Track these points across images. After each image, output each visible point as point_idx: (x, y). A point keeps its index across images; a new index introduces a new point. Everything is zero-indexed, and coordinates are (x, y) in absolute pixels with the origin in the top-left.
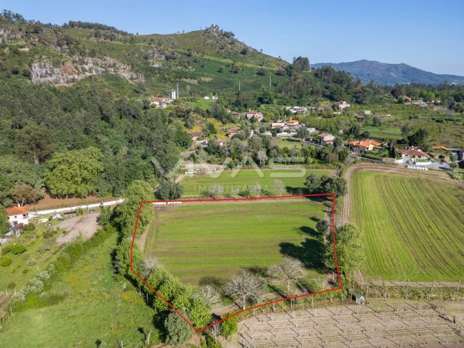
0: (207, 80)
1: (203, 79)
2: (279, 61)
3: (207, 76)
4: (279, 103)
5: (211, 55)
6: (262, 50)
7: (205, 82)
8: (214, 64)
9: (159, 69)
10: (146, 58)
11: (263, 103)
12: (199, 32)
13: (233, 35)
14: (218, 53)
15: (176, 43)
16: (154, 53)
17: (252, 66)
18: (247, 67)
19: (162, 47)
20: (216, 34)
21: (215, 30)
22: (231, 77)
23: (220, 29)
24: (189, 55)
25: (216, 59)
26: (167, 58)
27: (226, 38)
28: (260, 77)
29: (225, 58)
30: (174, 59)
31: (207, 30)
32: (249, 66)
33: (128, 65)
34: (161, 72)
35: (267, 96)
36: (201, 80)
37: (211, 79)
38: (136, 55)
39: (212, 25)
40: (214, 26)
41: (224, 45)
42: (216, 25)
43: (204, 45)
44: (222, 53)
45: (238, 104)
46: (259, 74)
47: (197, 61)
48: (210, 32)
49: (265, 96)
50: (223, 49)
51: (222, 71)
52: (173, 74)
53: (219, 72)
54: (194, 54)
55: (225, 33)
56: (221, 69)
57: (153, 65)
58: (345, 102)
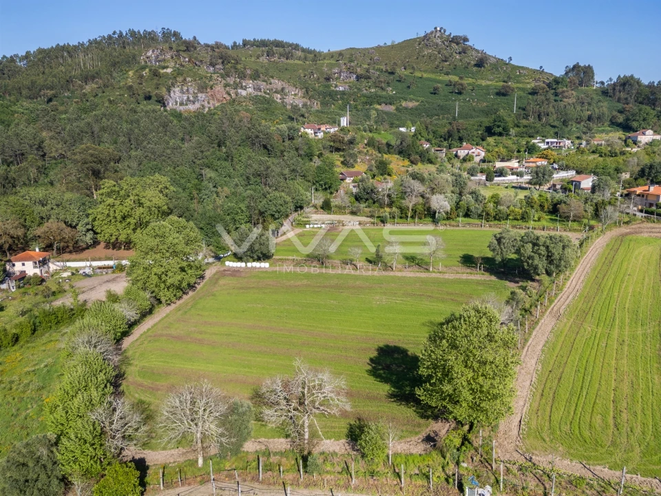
0: (411, 105)
1: (404, 104)
2: (538, 74)
3: (411, 100)
4: (520, 135)
5: (425, 71)
6: (510, 59)
7: (406, 108)
8: (427, 83)
9: (343, 93)
10: (328, 79)
11: (493, 134)
12: (414, 40)
13: (466, 40)
14: (437, 67)
15: (376, 58)
16: (341, 72)
17: (489, 83)
18: (480, 85)
19: (354, 64)
20: (439, 41)
21: (438, 34)
22: (450, 99)
23: (447, 33)
24: (392, 73)
25: (433, 76)
26: (358, 78)
27: (454, 45)
28: (499, 99)
29: (447, 74)
30: (368, 78)
31: (426, 36)
32: (484, 83)
33: (301, 89)
34: (346, 97)
35: (499, 123)
36: (401, 105)
37: (417, 103)
38: (315, 76)
39: (436, 28)
40: (438, 29)
41: (448, 56)
42: (441, 28)
43: (417, 58)
44: (443, 67)
45: (449, 137)
46: (498, 94)
47: (403, 80)
48: (430, 38)
49: (496, 123)
50: (446, 61)
51: (437, 92)
52: (362, 98)
53: (432, 93)
54: (401, 71)
55: (455, 37)
56: (435, 89)
57: (336, 88)
58: (649, 132)
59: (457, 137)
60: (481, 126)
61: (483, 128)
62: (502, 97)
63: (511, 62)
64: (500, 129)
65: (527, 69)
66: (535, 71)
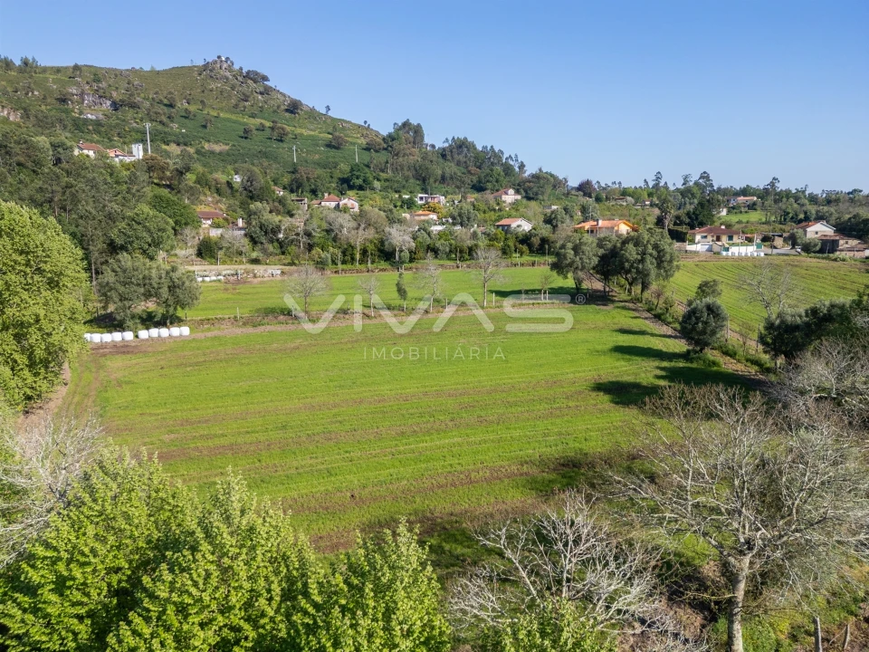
0: (217, 148)
1: (207, 146)
2: (364, 129)
3: (217, 142)
4: (384, 189)
5: (221, 109)
6: (328, 108)
7: (212, 153)
8: (229, 124)
9: (98, 123)
10: (63, 100)
11: (351, 188)
12: (190, 68)
13: (265, 78)
14: (236, 106)
15: (136, 83)
16: (82, 94)
17: (312, 133)
18: (301, 135)
19: (103, 85)
20: (228, 74)
21: (225, 65)
22: (270, 147)
23: (236, 67)
24: (171, 106)
25: (233, 117)
26: (115, 106)
27: (250, 82)
28: (332, 152)
29: (253, 116)
30: (133, 106)
31: (206, 66)
32: (305, 132)
33: (15, 110)
34: (103, 129)
35: (358, 173)
36: (203, 148)
37: (227, 147)
38: (36, 93)
39: (219, 57)
40: (223, 59)
41: (248, 94)
42: (227, 59)
43: (203, 91)
44: (245, 107)
45: (298, 188)
46: (329, 146)
47: (191, 116)
48: (214, 69)
49: (355, 173)
50: (246, 101)
51: (249, 137)
52: (133, 134)
53: (242, 137)
54: (182, 105)
55: (248, 72)
56: (246, 131)
57: (80, 115)
58: (511, 191)
59: (308, 188)
60: (332, 177)
61: (335, 180)
62: (333, 150)
63: (330, 114)
64: (359, 182)
65: (349, 122)
66: (359, 126)
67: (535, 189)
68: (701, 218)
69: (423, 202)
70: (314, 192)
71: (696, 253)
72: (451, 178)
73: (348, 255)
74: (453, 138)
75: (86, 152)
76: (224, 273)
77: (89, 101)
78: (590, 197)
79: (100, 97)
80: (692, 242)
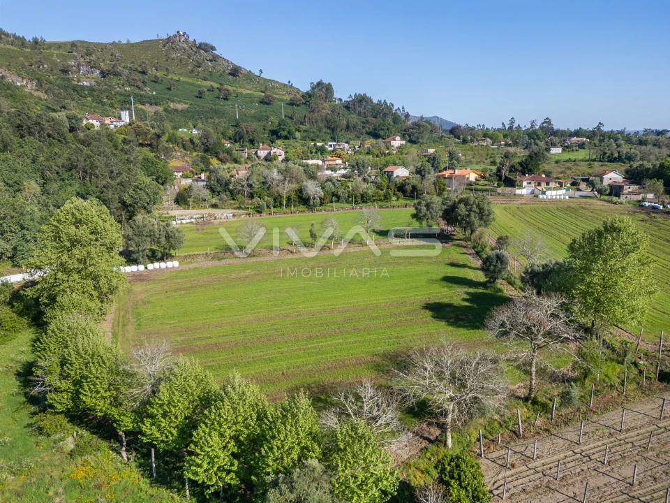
0: (180, 107)
1: (172, 105)
2: (289, 88)
3: (179, 102)
4: (304, 138)
5: (180, 74)
6: (260, 73)
7: (176, 110)
8: (187, 86)
9: (91, 89)
10: (65, 71)
11: (279, 137)
12: (157, 41)
13: (213, 48)
14: (192, 72)
15: (117, 55)
16: (79, 65)
17: (249, 92)
18: (241, 93)
19: (94, 57)
20: (185, 46)
21: (183, 39)
22: (219, 104)
23: (191, 39)
24: (144, 73)
25: (190, 80)
26: (104, 74)
27: (202, 51)
28: (265, 107)
29: (205, 79)
30: (117, 74)
31: (169, 39)
32: (244, 91)
33: (32, 80)
34: (95, 93)
35: (284, 127)
36: (169, 106)
37: (187, 106)
38: (45, 66)
39: (178, 32)
40: (181, 33)
41: (201, 61)
42: (184, 33)
43: (167, 60)
44: (199, 72)
45: (240, 139)
46: (262, 102)
47: (159, 81)
48: (175, 42)
49: (282, 126)
50: (200, 67)
51: (203, 96)
52: (118, 96)
53: (197, 97)
54: (152, 72)
55: (201, 44)
56: (200, 93)
57: (78, 82)
58: (398, 138)
59: (247, 139)
60: (265, 130)
61: (267, 132)
62: (266, 106)
63: (262, 76)
64: (285, 133)
65: (277, 82)
66: (285, 85)
67: (417, 135)
68: (530, 167)
69: (332, 149)
70: (252, 142)
71: (521, 196)
72: (354, 127)
73: (277, 202)
74: (356, 94)
75: (91, 121)
76: (195, 217)
77: (83, 70)
78: (459, 139)
79: (92, 67)
80: (521, 187)
